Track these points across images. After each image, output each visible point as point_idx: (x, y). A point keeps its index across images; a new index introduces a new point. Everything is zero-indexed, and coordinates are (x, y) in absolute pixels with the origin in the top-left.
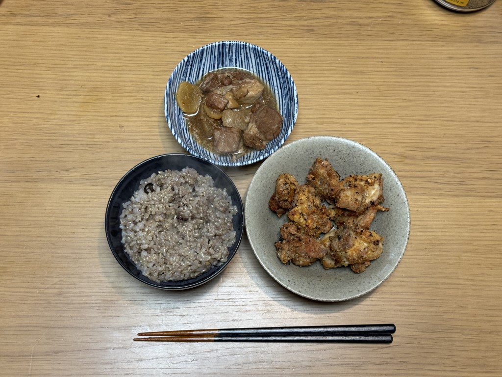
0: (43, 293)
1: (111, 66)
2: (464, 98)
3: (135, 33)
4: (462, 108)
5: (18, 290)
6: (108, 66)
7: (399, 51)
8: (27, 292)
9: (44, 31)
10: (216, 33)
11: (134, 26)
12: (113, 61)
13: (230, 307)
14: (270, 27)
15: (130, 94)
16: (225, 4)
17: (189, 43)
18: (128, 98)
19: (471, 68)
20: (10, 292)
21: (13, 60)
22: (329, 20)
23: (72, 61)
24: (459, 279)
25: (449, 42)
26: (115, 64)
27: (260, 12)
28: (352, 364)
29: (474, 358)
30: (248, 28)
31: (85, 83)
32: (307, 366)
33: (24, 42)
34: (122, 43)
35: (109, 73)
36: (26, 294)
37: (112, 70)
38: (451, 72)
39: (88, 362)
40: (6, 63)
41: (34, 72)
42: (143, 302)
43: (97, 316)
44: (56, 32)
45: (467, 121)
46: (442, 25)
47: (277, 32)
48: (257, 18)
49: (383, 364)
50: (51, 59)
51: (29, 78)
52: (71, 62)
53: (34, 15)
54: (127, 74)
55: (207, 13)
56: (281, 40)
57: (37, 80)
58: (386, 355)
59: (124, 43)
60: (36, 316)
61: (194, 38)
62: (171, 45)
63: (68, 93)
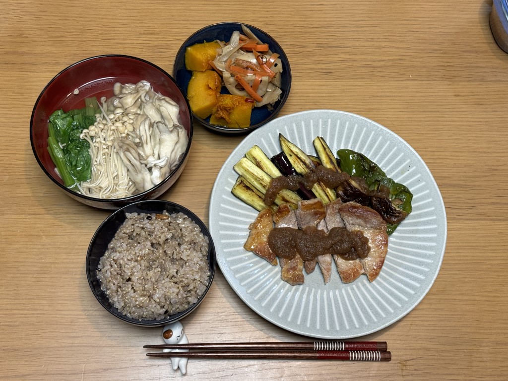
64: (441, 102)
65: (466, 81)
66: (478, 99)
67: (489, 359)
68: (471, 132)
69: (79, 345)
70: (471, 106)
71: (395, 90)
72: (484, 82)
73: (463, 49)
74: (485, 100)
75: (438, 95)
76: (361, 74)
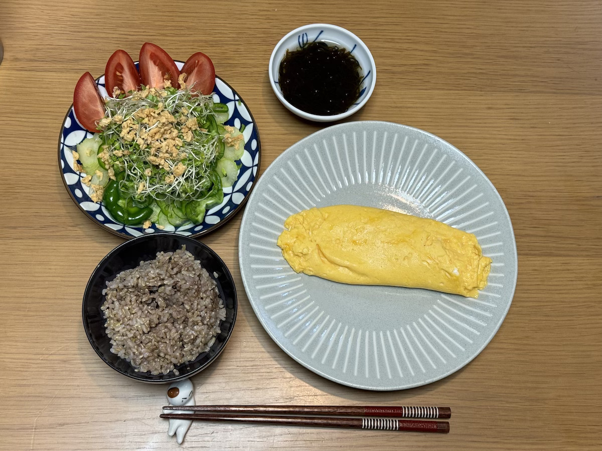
64: (470, 116)
65: (500, 91)
66: (513, 113)
67: (515, 417)
68: (504, 152)
69: (30, 394)
70: (506, 121)
71: (417, 100)
72: (523, 93)
73: (499, 54)
74: (523, 115)
75: (468, 108)
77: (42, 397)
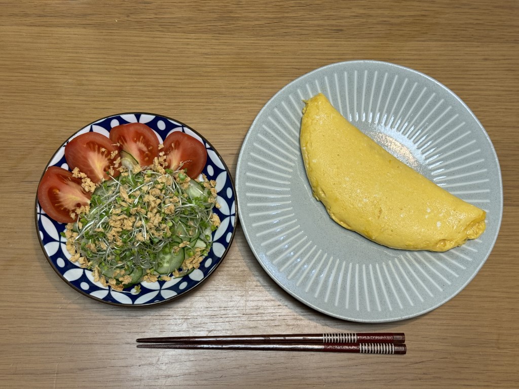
0: (66, 308)
1: (131, 70)
2: (500, 102)
3: (155, 34)
4: (498, 112)
5: (39, 305)
6: (128, 70)
7: (432, 52)
8: (49, 308)
9: (60, 33)
10: (240, 34)
11: (153, 27)
12: (133, 64)
13: (259, 321)
14: (297, 27)
15: (151, 100)
16: (250, 3)
17: (211, 45)
18: (149, 103)
19: (508, 70)
20: (31, 307)
21: (28, 64)
22: (358, 20)
23: (90, 64)
24: (494, 291)
25: (484, 42)
26: (135, 68)
27: (286, 11)
28: (385, 380)
29: (509, 373)
30: (273, 28)
31: (104, 87)
32: (338, 382)
33: (38, 45)
34: (142, 45)
35: (129, 78)
36: (48, 310)
37: (132, 74)
38: (487, 74)
39: (114, 380)
40: (20, 67)
41: (51, 76)
42: (169, 317)
43: (122, 331)
44: (72, 33)
45: (503, 126)
46: (477, 24)
47: (304, 32)
48: (283, 17)
49: (417, 380)
50: (68, 63)
51: (46, 83)
52: (89, 66)
53: (49, 15)
54: (147, 78)
55: (230, 12)
56: (309, 40)
57: (54, 85)
58: (420, 370)
59: (144, 45)
60: (60, 332)
61: (217, 39)
62: (193, 47)
63: (86, 99)
64: (467, 67)
65: (496, 42)
66: (509, 64)
67: (506, 362)
69: (51, 341)
70: (502, 72)
71: (413, 52)
73: (496, 4)
75: (464, 59)
76: (377, 32)
77: (62, 343)
